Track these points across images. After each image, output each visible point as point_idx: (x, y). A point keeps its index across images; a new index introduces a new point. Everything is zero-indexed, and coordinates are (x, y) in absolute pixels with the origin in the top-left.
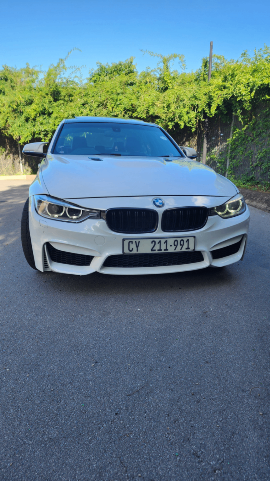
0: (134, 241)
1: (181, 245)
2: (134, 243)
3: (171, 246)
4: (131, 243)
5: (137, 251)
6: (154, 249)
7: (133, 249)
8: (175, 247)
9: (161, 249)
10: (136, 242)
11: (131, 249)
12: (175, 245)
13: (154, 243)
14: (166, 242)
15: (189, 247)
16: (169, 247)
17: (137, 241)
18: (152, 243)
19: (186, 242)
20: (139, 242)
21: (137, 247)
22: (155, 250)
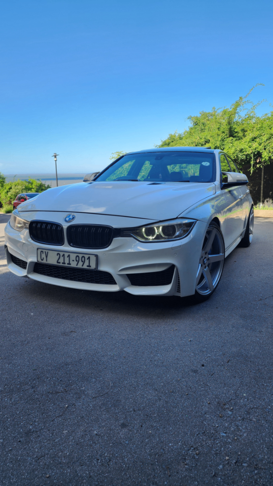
0: (44, 251)
1: (82, 261)
2: (44, 253)
3: (73, 261)
4: (42, 253)
5: (47, 261)
6: (59, 261)
7: (43, 258)
8: (77, 262)
9: (65, 262)
10: (45, 252)
11: (42, 258)
12: (77, 261)
13: (59, 255)
14: (69, 256)
15: (90, 265)
16: (71, 262)
17: (47, 251)
18: (57, 255)
19: (88, 259)
20: (48, 252)
21: (47, 257)
22: (60, 263)
